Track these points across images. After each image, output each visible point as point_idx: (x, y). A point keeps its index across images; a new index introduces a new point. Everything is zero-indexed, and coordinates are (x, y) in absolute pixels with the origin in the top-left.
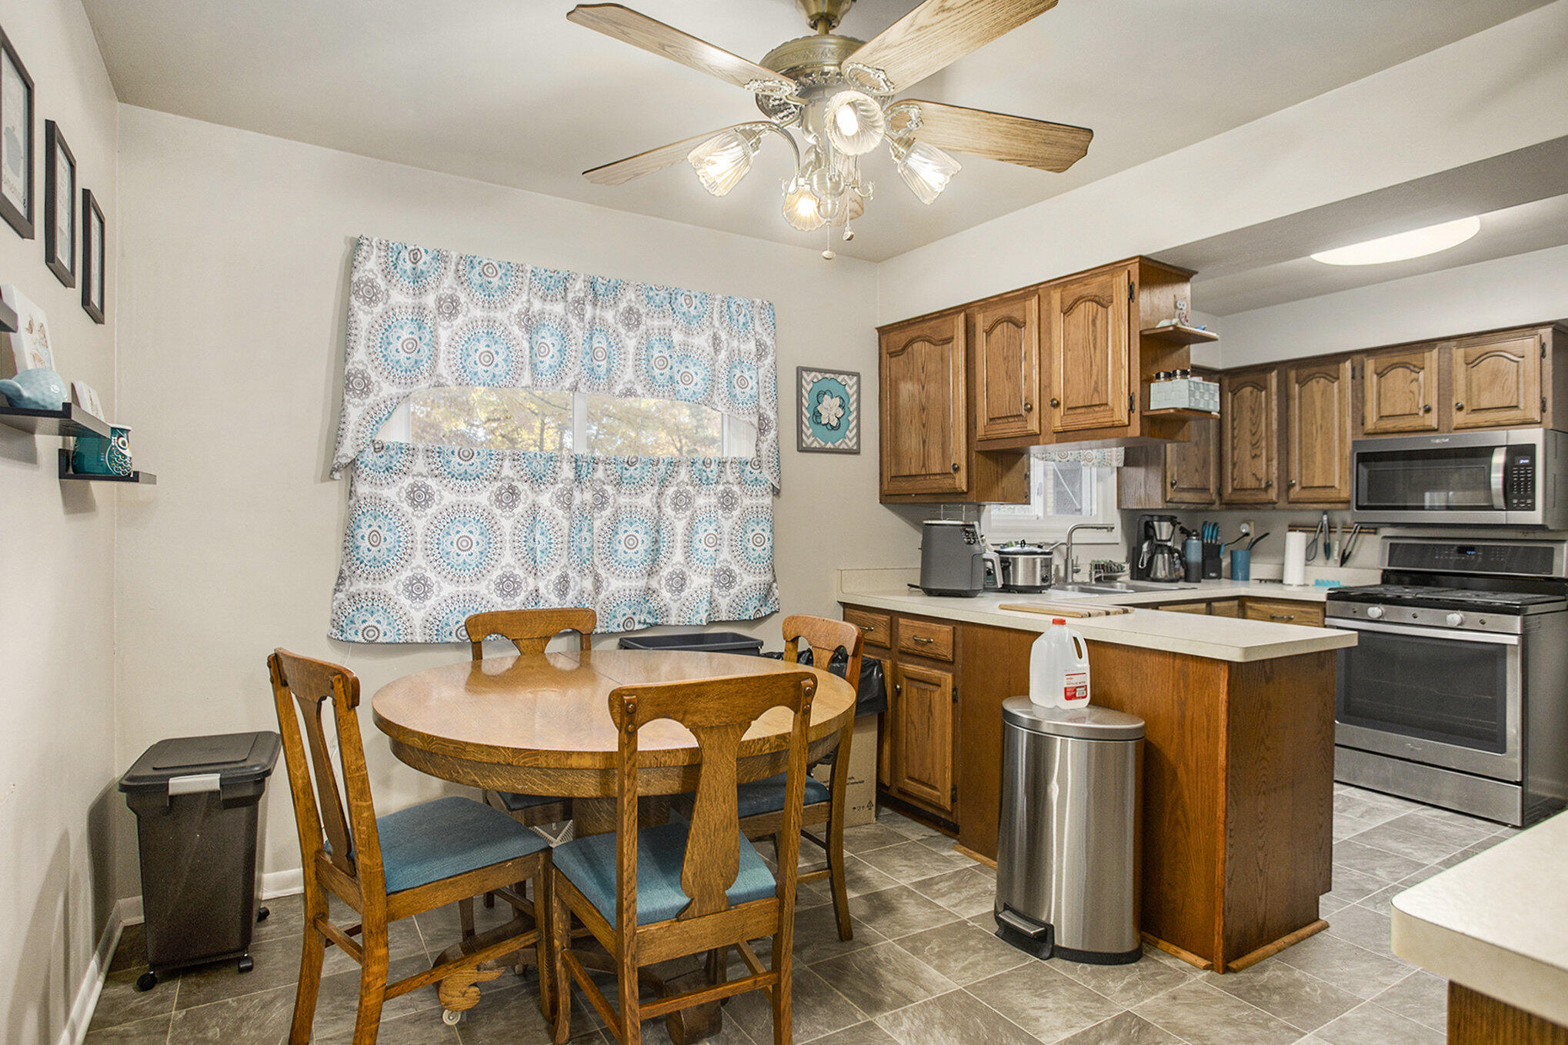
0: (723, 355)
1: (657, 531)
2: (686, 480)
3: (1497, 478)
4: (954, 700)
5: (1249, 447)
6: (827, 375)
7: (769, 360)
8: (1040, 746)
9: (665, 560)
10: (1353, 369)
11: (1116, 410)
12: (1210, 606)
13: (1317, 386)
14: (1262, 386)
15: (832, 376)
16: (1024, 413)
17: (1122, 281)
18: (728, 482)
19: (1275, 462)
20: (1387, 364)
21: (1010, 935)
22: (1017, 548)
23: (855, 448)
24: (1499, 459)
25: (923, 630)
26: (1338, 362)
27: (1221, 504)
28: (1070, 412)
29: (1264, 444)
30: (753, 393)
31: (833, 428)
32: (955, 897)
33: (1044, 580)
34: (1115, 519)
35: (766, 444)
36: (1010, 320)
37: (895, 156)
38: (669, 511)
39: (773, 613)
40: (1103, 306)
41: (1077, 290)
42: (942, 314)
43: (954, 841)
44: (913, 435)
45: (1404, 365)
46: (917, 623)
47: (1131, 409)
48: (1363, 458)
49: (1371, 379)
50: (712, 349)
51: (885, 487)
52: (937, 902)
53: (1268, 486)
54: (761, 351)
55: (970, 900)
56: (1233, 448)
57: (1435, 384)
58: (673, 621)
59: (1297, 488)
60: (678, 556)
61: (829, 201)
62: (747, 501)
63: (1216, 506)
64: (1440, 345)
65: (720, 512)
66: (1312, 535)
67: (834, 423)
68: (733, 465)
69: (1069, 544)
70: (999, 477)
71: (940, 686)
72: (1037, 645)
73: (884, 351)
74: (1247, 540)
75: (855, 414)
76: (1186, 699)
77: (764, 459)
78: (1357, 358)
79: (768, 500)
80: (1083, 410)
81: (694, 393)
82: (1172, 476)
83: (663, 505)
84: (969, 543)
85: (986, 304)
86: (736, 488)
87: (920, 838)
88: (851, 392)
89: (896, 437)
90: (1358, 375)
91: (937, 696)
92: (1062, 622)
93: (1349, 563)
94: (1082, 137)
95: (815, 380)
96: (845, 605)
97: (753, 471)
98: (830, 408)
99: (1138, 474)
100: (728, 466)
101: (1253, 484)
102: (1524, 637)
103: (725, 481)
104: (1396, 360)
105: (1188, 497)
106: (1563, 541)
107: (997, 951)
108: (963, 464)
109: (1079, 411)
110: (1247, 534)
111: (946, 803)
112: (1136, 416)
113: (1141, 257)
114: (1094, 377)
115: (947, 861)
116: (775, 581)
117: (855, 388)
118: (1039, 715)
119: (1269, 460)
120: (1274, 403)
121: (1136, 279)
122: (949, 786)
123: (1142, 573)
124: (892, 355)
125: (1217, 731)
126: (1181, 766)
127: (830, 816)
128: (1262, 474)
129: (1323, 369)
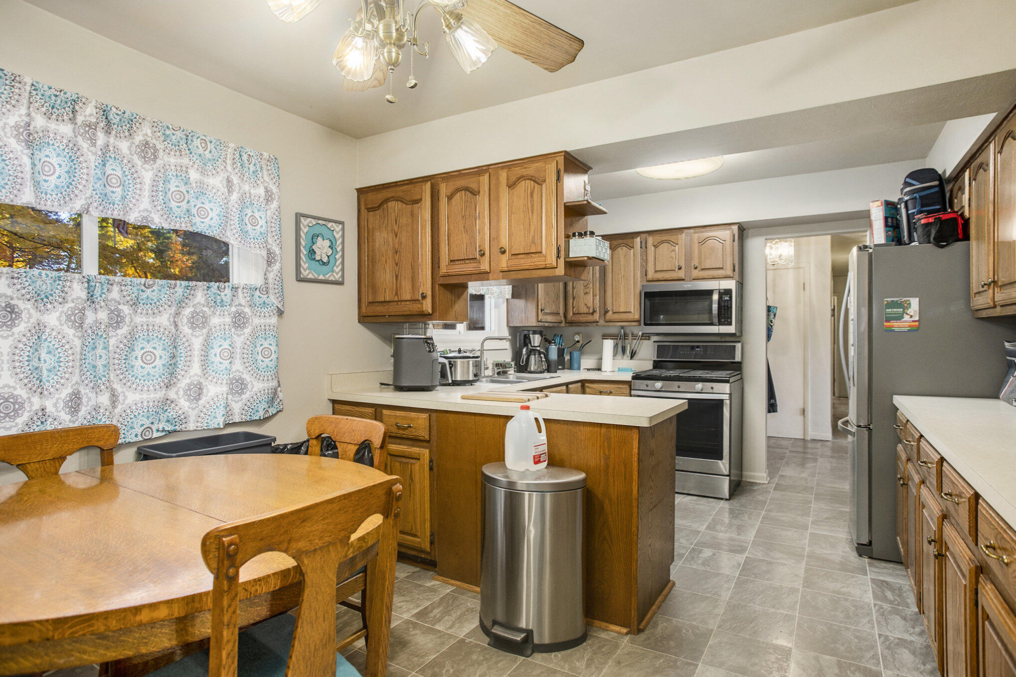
0: (235, 197)
1: (175, 347)
2: (203, 302)
3: (715, 307)
4: (431, 469)
5: (582, 289)
6: (320, 222)
7: (274, 205)
9: (183, 373)
10: (642, 242)
11: (548, 256)
13: (621, 251)
15: (324, 223)
16: (478, 257)
17: (552, 167)
18: (240, 305)
19: (598, 297)
20: (659, 241)
22: (456, 354)
23: (340, 280)
24: (715, 297)
25: (404, 418)
26: (633, 238)
27: (566, 323)
28: (514, 257)
29: (591, 285)
30: (262, 230)
31: (324, 263)
33: (475, 375)
34: (506, 333)
35: (272, 273)
36: (467, 189)
38: (186, 329)
39: (278, 412)
40: (538, 184)
41: (519, 171)
44: (388, 271)
45: (668, 241)
47: (558, 256)
48: (649, 295)
49: (651, 249)
50: (226, 190)
51: (364, 310)
53: (594, 311)
54: (269, 197)
56: (573, 288)
57: (684, 253)
58: (191, 426)
59: (609, 313)
60: (196, 368)
62: (256, 321)
63: (563, 324)
64: (686, 231)
65: (233, 330)
66: (616, 341)
67: (325, 260)
68: (245, 291)
69: (482, 351)
70: (452, 304)
71: (419, 459)
73: (363, 207)
74: (579, 345)
75: (340, 254)
76: (609, 454)
77: (271, 286)
78: (643, 236)
79: (274, 320)
80: (523, 256)
81: (210, 226)
82: (542, 305)
83: (180, 324)
84: (430, 351)
86: (247, 310)
87: (406, 575)
88: (337, 236)
89: (372, 273)
90: (644, 246)
91: (416, 467)
92: (528, 408)
93: (635, 357)
95: (311, 225)
96: (334, 402)
97: (261, 295)
98: (322, 248)
99: (520, 303)
100: (240, 291)
101: (587, 310)
103: (237, 303)
104: (663, 238)
105: (550, 318)
106: (740, 342)
108: (429, 293)
109: (520, 256)
110: (578, 341)
111: (426, 546)
112: (562, 261)
113: (566, 152)
114: (532, 233)
116: (279, 386)
117: (341, 233)
119: (594, 295)
121: (562, 167)
122: (428, 533)
123: (522, 368)
124: (369, 210)
128: (591, 305)
129: (625, 241)
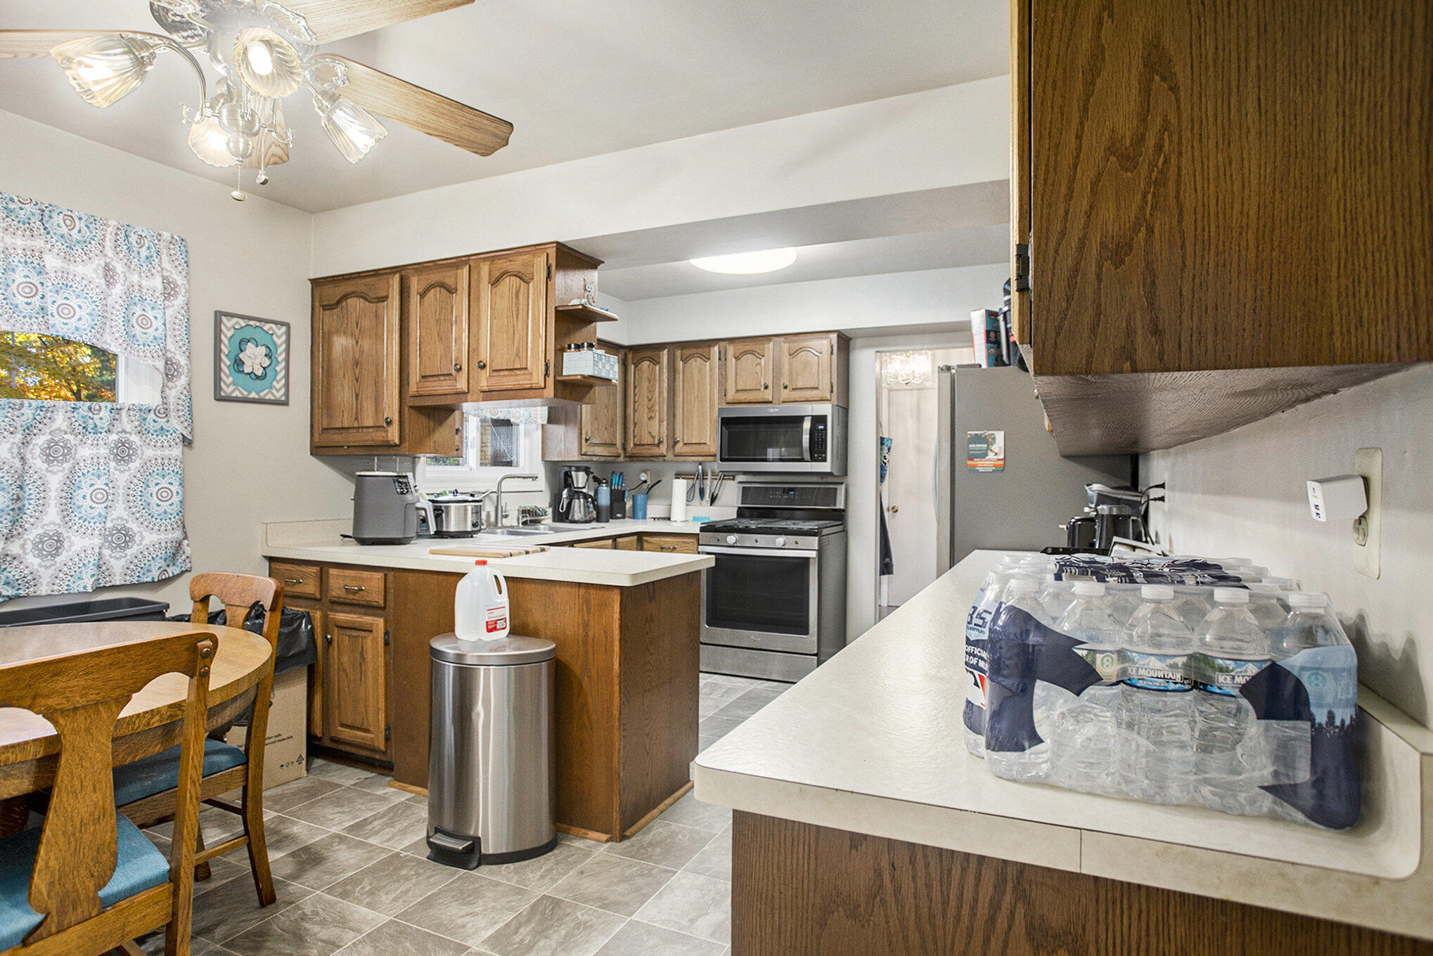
0: (118, 289)
1: (21, 487)
2: (64, 427)
3: (806, 438)
4: (387, 644)
5: (646, 410)
6: (252, 323)
7: (180, 300)
8: (465, 677)
9: (32, 520)
10: (720, 352)
11: (534, 374)
12: (614, 541)
13: (695, 363)
14: (656, 361)
15: (258, 324)
16: (454, 372)
17: (540, 264)
18: (124, 431)
19: (665, 423)
20: (741, 351)
21: (442, 856)
23: (283, 399)
24: (807, 425)
25: (355, 579)
26: (710, 347)
27: (625, 457)
28: (495, 374)
29: (657, 408)
30: (157, 334)
31: (258, 377)
32: (388, 832)
33: (474, 525)
34: (540, 471)
35: (174, 391)
36: (443, 285)
37: (319, 108)
38: (37, 462)
39: (183, 573)
40: (525, 282)
41: (503, 265)
42: (376, 273)
43: (389, 778)
44: (345, 388)
45: (752, 352)
46: (348, 573)
47: (547, 374)
48: (726, 422)
49: (731, 361)
50: (103, 281)
51: (316, 438)
52: (371, 841)
53: (660, 442)
54: (169, 290)
55: (403, 832)
56: (635, 411)
57: (771, 368)
58: (44, 590)
59: (680, 444)
60: (52, 515)
61: (241, 140)
62: (149, 453)
63: (621, 459)
64: (775, 339)
65: (112, 464)
66: (691, 481)
67: (259, 372)
68: (132, 413)
69: (499, 492)
70: (431, 432)
71: (371, 631)
72: (462, 585)
73: (317, 304)
74: (645, 486)
75: (283, 364)
76: (589, 621)
77: (172, 407)
78: (722, 344)
79: (177, 451)
80: (506, 373)
81: (77, 329)
82: (587, 433)
83: (28, 456)
84: (402, 493)
85: (420, 268)
86: (134, 438)
87: (353, 782)
88: (279, 342)
89: (328, 389)
90: (723, 358)
91: (369, 642)
92: (484, 563)
93: (716, 502)
94: (505, 129)
95: (237, 327)
96: (271, 560)
97: (157, 419)
98: (254, 357)
99: (558, 430)
100: (124, 413)
101: (650, 441)
102: (820, 551)
103: (120, 429)
104: (747, 348)
105: (599, 451)
106: (842, 483)
107: (428, 874)
108: (396, 418)
109: (502, 373)
110: (645, 482)
111: (381, 744)
112: (551, 380)
113: (557, 243)
114: (515, 347)
115: (382, 799)
116: (186, 538)
117: (284, 338)
118: (464, 649)
119: (661, 421)
120: (665, 375)
121: (553, 261)
122: (383, 726)
123: (562, 516)
124: (325, 308)
125: (612, 646)
126: (586, 678)
127: (247, 780)
128: (655, 433)
129: (700, 351)
